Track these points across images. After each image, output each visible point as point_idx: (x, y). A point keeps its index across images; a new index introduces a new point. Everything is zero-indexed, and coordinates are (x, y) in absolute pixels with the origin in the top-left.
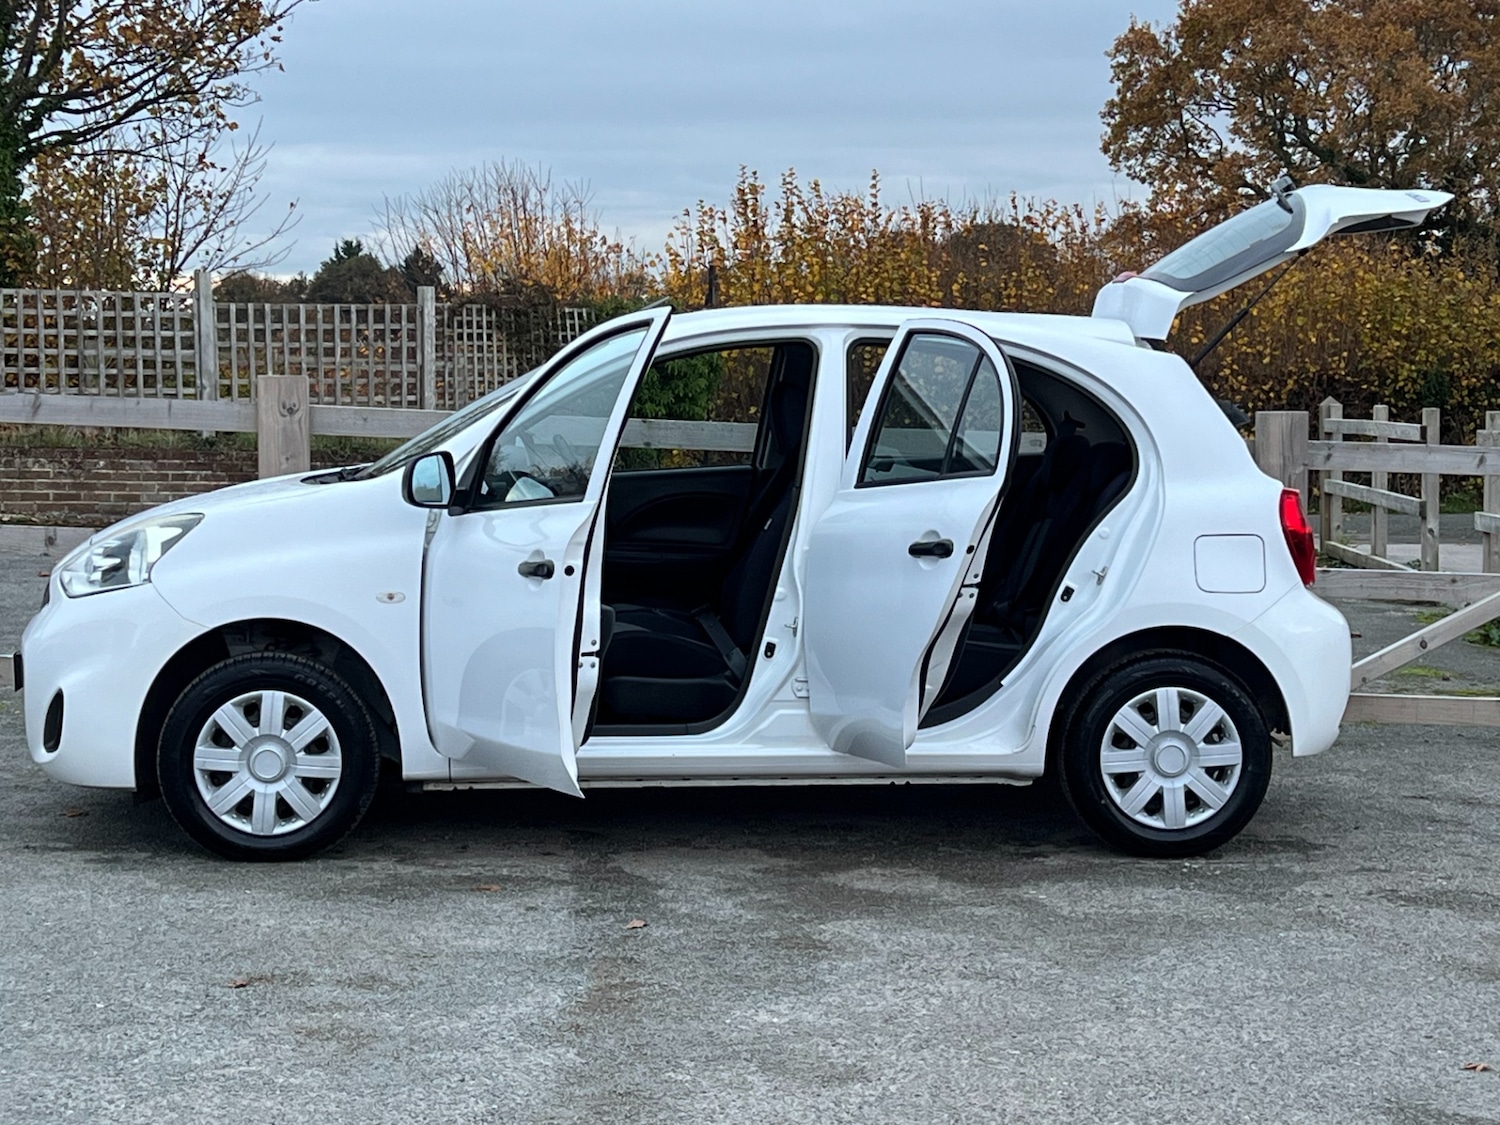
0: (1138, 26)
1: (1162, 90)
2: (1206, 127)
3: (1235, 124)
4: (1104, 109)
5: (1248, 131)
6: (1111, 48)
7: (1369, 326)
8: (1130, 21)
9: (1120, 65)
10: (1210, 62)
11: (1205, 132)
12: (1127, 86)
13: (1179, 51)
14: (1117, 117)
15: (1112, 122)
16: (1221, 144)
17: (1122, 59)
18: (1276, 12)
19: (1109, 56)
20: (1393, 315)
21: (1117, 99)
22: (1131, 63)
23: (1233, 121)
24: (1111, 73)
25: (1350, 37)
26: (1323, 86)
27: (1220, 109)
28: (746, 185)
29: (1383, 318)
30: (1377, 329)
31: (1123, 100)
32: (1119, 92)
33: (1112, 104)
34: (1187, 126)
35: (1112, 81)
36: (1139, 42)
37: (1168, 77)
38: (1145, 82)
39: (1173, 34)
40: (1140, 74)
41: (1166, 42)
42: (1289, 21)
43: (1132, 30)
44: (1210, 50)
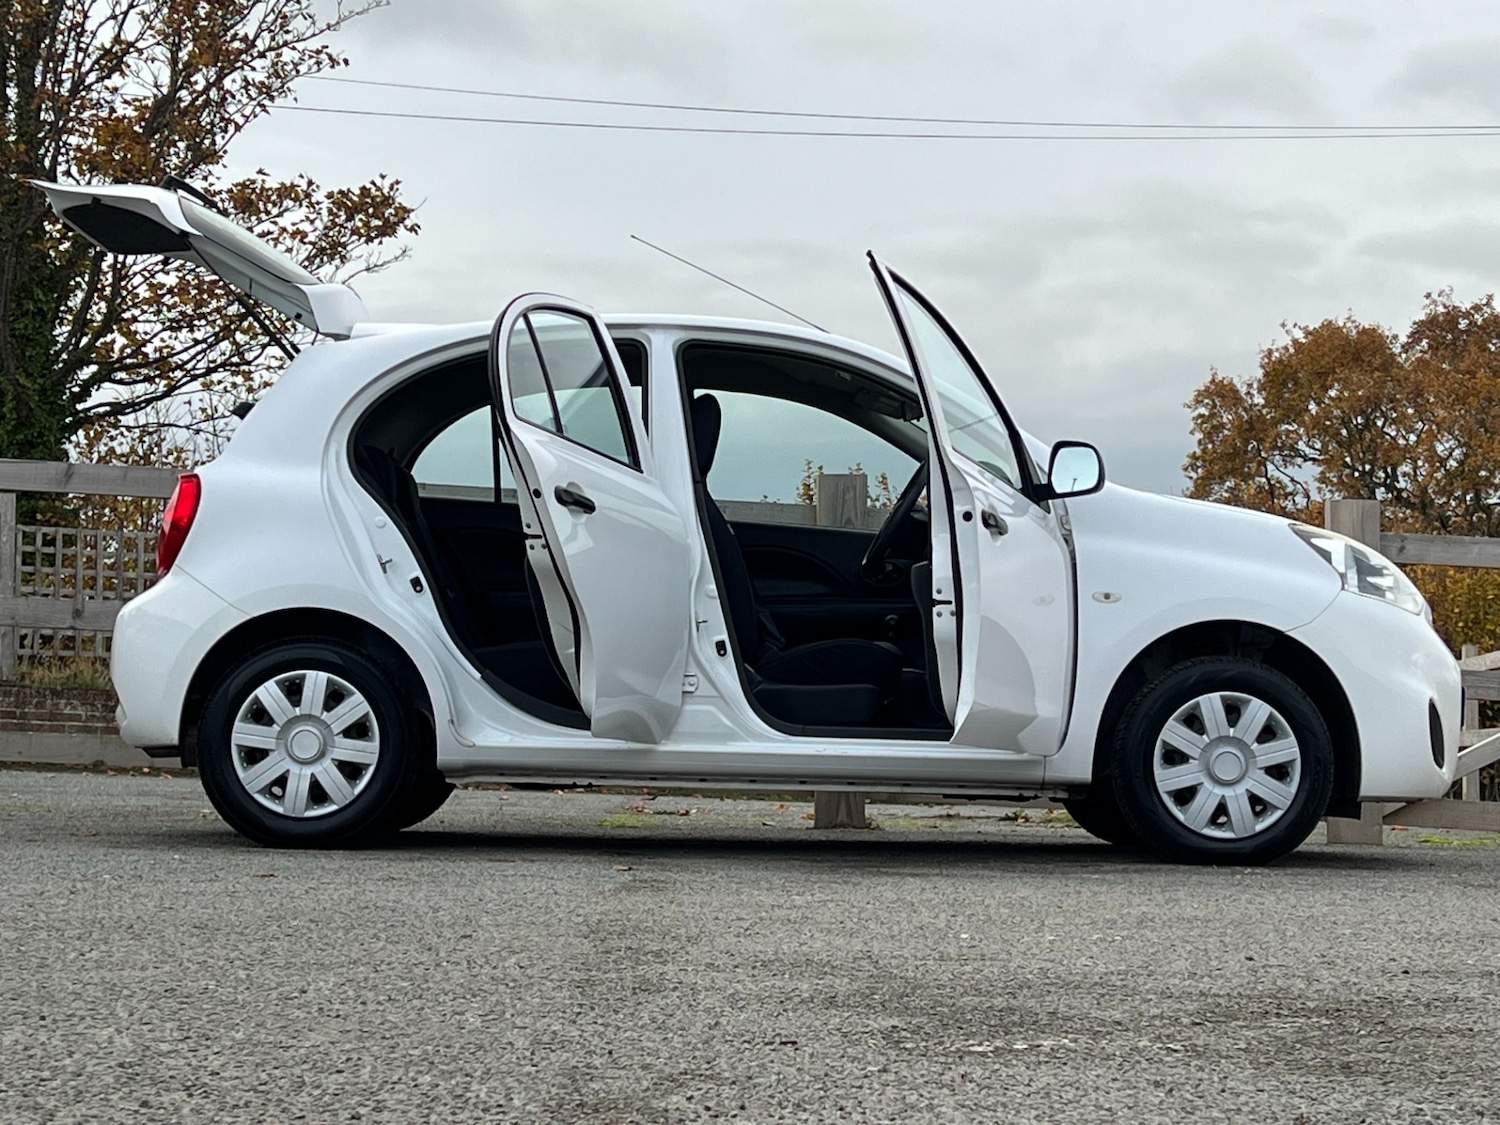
0: (1219, 377)
1: (1247, 442)
2: (1292, 480)
3: (1322, 473)
4: (1187, 461)
5: (1335, 480)
6: (1190, 397)
7: (1461, 624)
8: (1210, 373)
9: (1201, 416)
10: (1295, 413)
11: (1290, 484)
12: (1209, 435)
13: (1262, 402)
14: (1200, 470)
15: (1194, 475)
16: (1308, 497)
17: (1203, 411)
18: (1363, 361)
19: (1189, 407)
20: (1486, 613)
21: (1199, 452)
22: (1212, 416)
23: (1320, 469)
24: (1192, 425)
25: (1439, 386)
26: (1413, 438)
27: (1305, 461)
28: (812, 481)
29: (1476, 618)
30: (1470, 628)
31: (1204, 451)
32: (1200, 442)
33: (1194, 457)
34: (1272, 482)
35: (1192, 433)
36: (1221, 393)
37: (1252, 428)
38: (1226, 432)
39: (1255, 386)
40: (1222, 426)
41: (1248, 393)
42: (1377, 369)
43: (1213, 381)
44: (1293, 400)
